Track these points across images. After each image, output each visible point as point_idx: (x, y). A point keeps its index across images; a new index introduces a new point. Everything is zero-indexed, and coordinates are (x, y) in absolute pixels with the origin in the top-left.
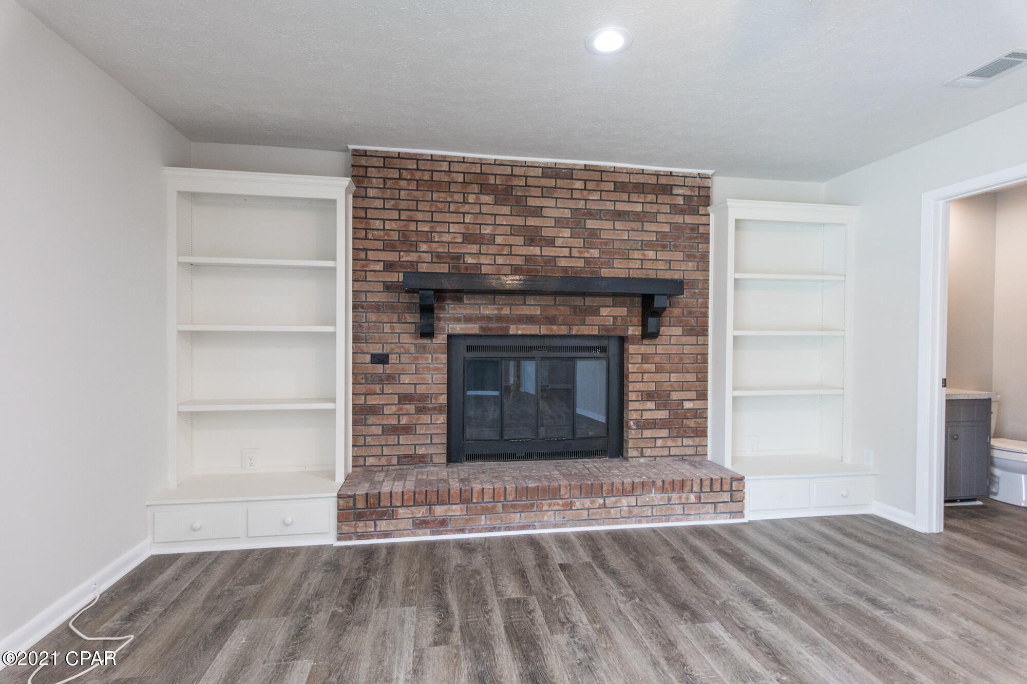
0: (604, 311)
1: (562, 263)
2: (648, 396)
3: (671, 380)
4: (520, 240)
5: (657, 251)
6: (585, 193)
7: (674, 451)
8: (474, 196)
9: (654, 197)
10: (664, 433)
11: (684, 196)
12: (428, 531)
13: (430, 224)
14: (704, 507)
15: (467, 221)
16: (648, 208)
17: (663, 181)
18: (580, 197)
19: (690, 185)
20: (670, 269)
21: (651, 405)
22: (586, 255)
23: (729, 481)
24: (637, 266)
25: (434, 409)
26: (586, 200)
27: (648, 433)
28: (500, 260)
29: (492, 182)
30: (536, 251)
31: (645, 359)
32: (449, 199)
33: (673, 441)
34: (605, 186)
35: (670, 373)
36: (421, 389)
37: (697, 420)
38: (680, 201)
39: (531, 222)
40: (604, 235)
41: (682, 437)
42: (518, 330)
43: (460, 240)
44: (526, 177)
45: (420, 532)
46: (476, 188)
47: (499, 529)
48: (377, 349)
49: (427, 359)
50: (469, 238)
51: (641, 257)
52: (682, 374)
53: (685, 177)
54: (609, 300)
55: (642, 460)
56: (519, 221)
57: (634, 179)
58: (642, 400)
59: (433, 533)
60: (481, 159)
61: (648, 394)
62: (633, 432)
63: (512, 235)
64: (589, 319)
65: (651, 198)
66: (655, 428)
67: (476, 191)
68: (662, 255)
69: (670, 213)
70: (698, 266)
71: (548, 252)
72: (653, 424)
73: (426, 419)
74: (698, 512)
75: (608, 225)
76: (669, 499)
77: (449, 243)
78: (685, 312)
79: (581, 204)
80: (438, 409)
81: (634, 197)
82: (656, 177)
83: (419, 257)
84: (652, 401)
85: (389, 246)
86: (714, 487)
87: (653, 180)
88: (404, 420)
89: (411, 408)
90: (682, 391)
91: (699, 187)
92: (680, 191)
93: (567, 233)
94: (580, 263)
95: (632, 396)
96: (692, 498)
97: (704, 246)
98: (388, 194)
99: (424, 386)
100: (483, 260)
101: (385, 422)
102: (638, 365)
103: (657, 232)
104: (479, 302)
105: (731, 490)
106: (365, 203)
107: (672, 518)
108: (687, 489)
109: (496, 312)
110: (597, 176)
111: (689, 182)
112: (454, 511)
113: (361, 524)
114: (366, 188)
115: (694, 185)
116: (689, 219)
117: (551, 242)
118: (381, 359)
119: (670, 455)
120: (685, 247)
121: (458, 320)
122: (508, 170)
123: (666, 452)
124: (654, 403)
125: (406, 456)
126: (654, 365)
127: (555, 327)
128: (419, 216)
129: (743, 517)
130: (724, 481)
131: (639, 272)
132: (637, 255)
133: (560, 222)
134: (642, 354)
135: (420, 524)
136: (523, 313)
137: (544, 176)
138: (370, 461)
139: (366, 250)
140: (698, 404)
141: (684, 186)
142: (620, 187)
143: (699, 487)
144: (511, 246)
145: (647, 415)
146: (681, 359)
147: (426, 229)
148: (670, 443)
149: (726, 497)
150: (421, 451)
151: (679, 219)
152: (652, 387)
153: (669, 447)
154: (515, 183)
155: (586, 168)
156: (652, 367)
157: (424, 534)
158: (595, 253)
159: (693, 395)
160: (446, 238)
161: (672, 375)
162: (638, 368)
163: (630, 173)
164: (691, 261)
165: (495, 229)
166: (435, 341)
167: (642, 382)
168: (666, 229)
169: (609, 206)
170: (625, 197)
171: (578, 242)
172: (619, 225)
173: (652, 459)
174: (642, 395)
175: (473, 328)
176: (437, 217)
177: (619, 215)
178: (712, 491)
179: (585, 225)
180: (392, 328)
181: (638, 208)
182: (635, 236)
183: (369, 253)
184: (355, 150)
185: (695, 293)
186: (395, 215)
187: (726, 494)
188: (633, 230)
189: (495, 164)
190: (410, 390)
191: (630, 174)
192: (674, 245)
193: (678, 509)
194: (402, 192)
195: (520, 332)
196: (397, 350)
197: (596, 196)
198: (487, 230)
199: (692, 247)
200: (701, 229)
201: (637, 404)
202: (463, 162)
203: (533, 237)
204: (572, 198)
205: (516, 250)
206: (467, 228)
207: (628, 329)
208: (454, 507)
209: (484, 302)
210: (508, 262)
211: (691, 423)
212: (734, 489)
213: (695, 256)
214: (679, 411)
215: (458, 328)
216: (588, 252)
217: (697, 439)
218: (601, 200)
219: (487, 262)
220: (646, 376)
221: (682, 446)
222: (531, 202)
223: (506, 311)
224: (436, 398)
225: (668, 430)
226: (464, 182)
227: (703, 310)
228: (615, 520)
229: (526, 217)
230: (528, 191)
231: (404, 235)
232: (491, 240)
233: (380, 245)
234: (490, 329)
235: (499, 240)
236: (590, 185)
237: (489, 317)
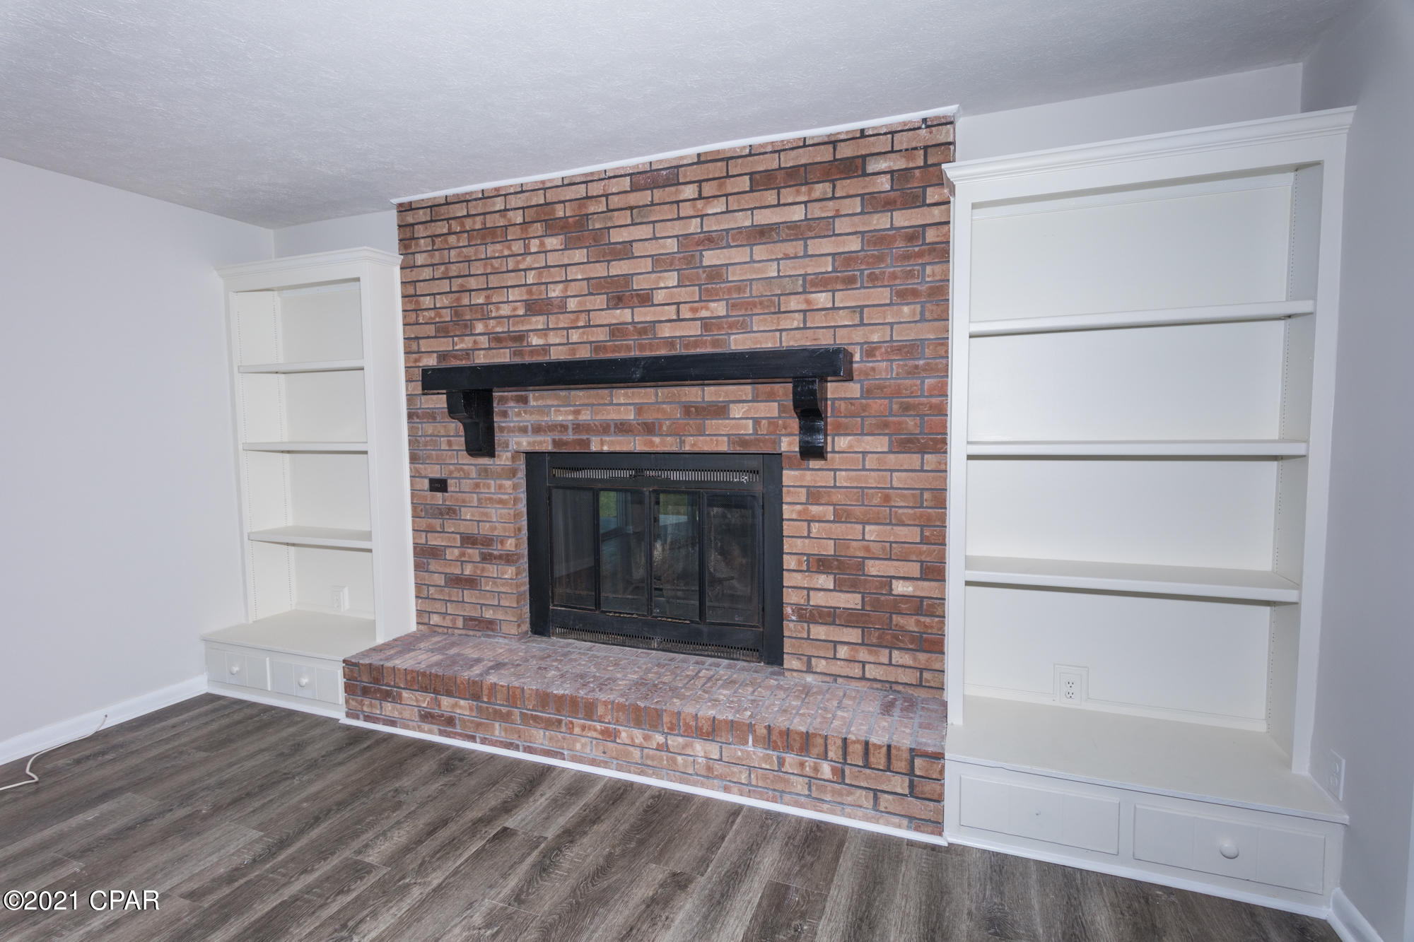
0: (737, 411)
1: (666, 331)
2: (821, 564)
3: (867, 537)
4: (600, 301)
5: (834, 291)
6: (700, 204)
7: (871, 672)
8: (536, 241)
9: (827, 187)
10: (853, 635)
11: (892, 172)
12: (435, 728)
13: (484, 293)
14: (850, 794)
15: (530, 281)
16: (817, 211)
17: (845, 151)
18: (692, 213)
19: (905, 146)
20: (862, 324)
21: (826, 581)
22: (704, 314)
23: (906, 755)
24: (795, 324)
25: (500, 557)
26: (702, 216)
27: (819, 631)
28: (575, 336)
29: (560, 214)
30: (623, 315)
31: (814, 495)
32: (506, 253)
33: (870, 652)
34: (732, 186)
35: (864, 523)
36: (485, 529)
37: (922, 619)
38: (884, 184)
39: (619, 268)
40: (734, 275)
41: (891, 648)
42: (602, 443)
43: (521, 312)
44: (607, 196)
45: (426, 726)
46: (538, 228)
47: (517, 748)
48: (436, 472)
49: (489, 488)
50: (535, 307)
51: (804, 307)
52: (889, 528)
53: (893, 133)
54: (746, 390)
55: (809, 678)
56: (599, 270)
57: (789, 161)
58: (808, 570)
59: (442, 733)
60: (543, 182)
61: (819, 560)
62: (791, 625)
63: (590, 294)
64: (712, 424)
65: (821, 189)
66: (833, 623)
67: (540, 233)
68: (843, 299)
69: (862, 213)
70: (922, 313)
71: (644, 315)
72: (830, 616)
73: (492, 570)
74: (839, 800)
75: (740, 255)
76: (781, 762)
77: (509, 317)
78: (895, 407)
79: (694, 226)
80: (508, 559)
81: (788, 195)
82: (830, 147)
83: (475, 342)
84: (828, 573)
85: (443, 331)
86: (872, 759)
87: (825, 155)
88: (468, 570)
89: (474, 553)
90: (890, 559)
91: (926, 148)
92: (883, 165)
93: (672, 279)
94: (694, 330)
95: (789, 562)
96: (826, 770)
97: (938, 268)
98: (437, 257)
99: (488, 525)
100: (553, 338)
101: (448, 571)
102: (799, 507)
103: (833, 255)
104: (549, 402)
105: (911, 772)
106: (413, 275)
107: (787, 797)
108: (815, 751)
109: (571, 417)
110: (717, 169)
111: (902, 142)
112: (461, 707)
113: (367, 701)
114: (413, 253)
115: (914, 145)
116: (903, 219)
117: (645, 299)
118: (439, 485)
119: (863, 678)
120: (894, 276)
121: (523, 430)
122: (581, 191)
123: (857, 671)
124: (831, 578)
125: (472, 619)
126: (831, 508)
127: (657, 440)
128: (473, 283)
129: (940, 834)
130: (893, 751)
131: (798, 334)
132: (794, 303)
133: (660, 263)
134: (808, 487)
135: (427, 717)
136: (609, 417)
137: (635, 188)
138: (435, 619)
139: (417, 338)
140: (927, 589)
141: (892, 151)
142: (762, 181)
143: (840, 752)
144: (589, 311)
145: (818, 599)
146: (887, 498)
147: (481, 301)
148: (863, 655)
149: (899, 784)
150: (489, 614)
151: (880, 221)
152: (829, 549)
153: (864, 664)
154: (592, 209)
155: (701, 160)
156: (829, 512)
157: (430, 732)
158: (719, 309)
159: (915, 569)
160: (505, 310)
161: (868, 528)
162: (799, 513)
163: (779, 150)
164: (907, 304)
165: (566, 289)
166: (498, 461)
167: (808, 537)
168: (854, 245)
169: (744, 220)
170: (771, 197)
171: (691, 293)
172: (760, 252)
173: (827, 679)
174: (808, 560)
175: (545, 444)
176: (494, 281)
177: (762, 233)
178: (867, 765)
179: (701, 262)
180: (450, 443)
181: (797, 214)
182: (789, 268)
183: (421, 342)
184: (400, 205)
185: (917, 367)
186: (445, 286)
187: (898, 777)
188: (787, 257)
189: (563, 185)
190: (472, 529)
191: (779, 152)
192: (869, 276)
193: (799, 785)
194: (453, 252)
195: (606, 448)
196: (456, 474)
197: (718, 206)
198: (555, 292)
199: (909, 274)
200: (931, 236)
201: (798, 576)
202: (522, 192)
203: (620, 293)
204: (679, 218)
205: (598, 318)
206: (530, 292)
207: (780, 441)
208: (462, 702)
209: (555, 403)
210: (585, 339)
211: (910, 623)
212: (918, 772)
213: (915, 293)
214: (883, 598)
215: (525, 443)
216: (707, 309)
217: (922, 657)
218: (728, 212)
219: (557, 341)
220: (815, 527)
221: (890, 664)
222: (618, 236)
223: (585, 416)
224: (502, 543)
225: (859, 631)
226: (524, 223)
227: (934, 400)
228: (684, 777)
229: (608, 262)
230: (611, 218)
231: (457, 314)
232: (562, 309)
233: (431, 330)
234: (566, 443)
235: (572, 304)
236: (708, 189)
237: (562, 426)
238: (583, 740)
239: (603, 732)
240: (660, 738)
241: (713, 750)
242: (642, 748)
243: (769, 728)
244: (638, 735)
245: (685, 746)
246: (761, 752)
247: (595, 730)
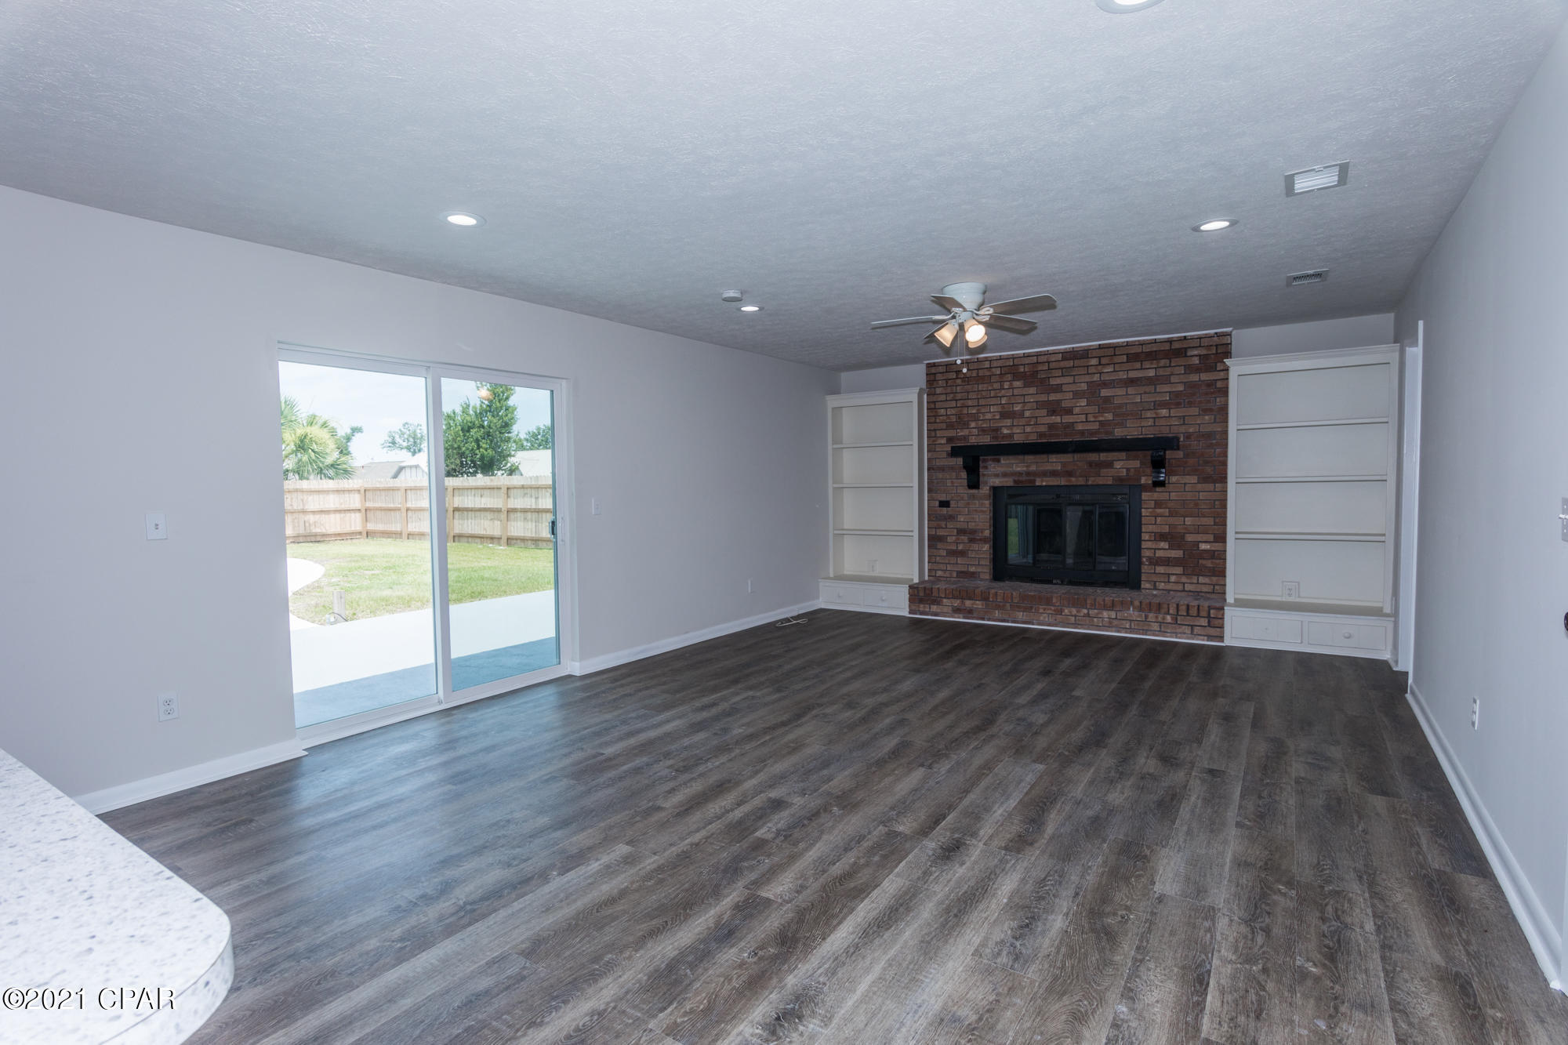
0: (1118, 465)
1: (1080, 427)
2: (1162, 537)
3: (1186, 523)
4: (1044, 412)
5: (1170, 409)
6: (1100, 367)
7: (1188, 587)
8: (1008, 383)
9: (1168, 361)
10: (1179, 570)
11: (1200, 356)
12: (961, 616)
13: (977, 408)
14: (1180, 628)
15: (1003, 402)
16: (1161, 372)
17: (1176, 346)
18: (1095, 371)
19: (1206, 344)
20: (1184, 424)
21: (1164, 545)
22: (1101, 419)
23: (1207, 609)
24: (1150, 424)
25: (981, 540)
26: (1100, 373)
27: (1160, 569)
28: (1028, 429)
29: (1022, 370)
30: (1058, 419)
31: (1158, 504)
32: (990, 388)
33: (1188, 578)
34: (1117, 359)
35: (1185, 517)
36: (972, 526)
37: (1214, 561)
38: (1196, 361)
39: (1053, 397)
40: (1117, 401)
41: (1198, 575)
42: (1042, 481)
43: (998, 417)
44: (1049, 362)
45: (956, 615)
46: (1009, 377)
47: (1008, 622)
48: (943, 498)
49: (975, 504)
50: (1004, 415)
51: (1154, 416)
52: (1197, 518)
53: (1200, 338)
54: (1123, 455)
55: (1155, 592)
56: (1043, 398)
57: (1146, 349)
58: (1155, 540)
59: (964, 618)
60: (1013, 355)
61: (1161, 535)
62: (1146, 567)
63: (1037, 409)
64: (1104, 471)
65: (1163, 362)
66: (1168, 565)
67: (1010, 379)
68: (1173, 412)
69: (1185, 373)
70: (1215, 419)
71: (1067, 419)
72: (1167, 562)
73: (975, 546)
74: (1174, 631)
75: (1121, 392)
76: (1146, 617)
77: (990, 420)
78: (1201, 462)
79: (1096, 378)
80: (984, 540)
81: (1147, 365)
82: (1169, 344)
83: (970, 432)
84: (1165, 541)
85: (950, 426)
86: (1190, 612)
87: (1167, 347)
88: (960, 547)
89: (965, 538)
90: (1198, 533)
91: (1217, 346)
92: (1196, 352)
93: (1083, 402)
94: (1096, 426)
95: (1145, 536)
96: (1169, 618)
97: (1223, 399)
98: (949, 390)
99: (973, 524)
100: (1016, 430)
101: (949, 548)
102: (1150, 510)
103: (1170, 392)
104: (1013, 462)
105: (1209, 616)
106: (934, 399)
107: (1149, 632)
108: (1163, 611)
109: (1025, 469)
110: (1110, 352)
111: (1205, 342)
112: (977, 605)
113: (922, 606)
114: (935, 388)
115: (1211, 344)
116: (1205, 377)
117: (1069, 411)
118: (945, 504)
119: (1184, 591)
120: (1200, 402)
121: (997, 476)
122: (1034, 359)
123: (1180, 587)
124: (1167, 543)
125: (962, 572)
126: (1168, 510)
127: (1073, 479)
128: (970, 403)
129: (1223, 641)
130: (1201, 608)
131: (1151, 428)
132: (1149, 414)
133: (1077, 395)
134: (1155, 500)
135: (957, 611)
136: (1047, 469)
137: (1064, 359)
138: (939, 573)
139: (935, 430)
140: (1217, 546)
141: (1200, 346)
142: (1133, 358)
143: (1176, 611)
144: (1037, 417)
145: (1159, 554)
146: (1196, 505)
147: (974, 411)
148: (1184, 579)
149: (1204, 622)
150: (972, 569)
151: (1194, 378)
152: (1166, 529)
153: (1184, 584)
154: (1040, 368)
155: (1100, 347)
156: (1166, 512)
157: (959, 618)
158: (1109, 416)
159: (1211, 538)
160: (989, 416)
161: (1186, 519)
162: (1151, 512)
163: (1142, 344)
164: (1208, 415)
165: (1024, 407)
166: (981, 491)
167: (1155, 524)
168: (1181, 388)
169: (1123, 376)
170: (1138, 365)
171: (1094, 409)
172: (1131, 390)
173: (1165, 592)
174: (1155, 536)
175: (1009, 482)
176: (982, 402)
177: (1132, 382)
178: (1188, 615)
179: (1099, 394)
180: (952, 482)
181: (1151, 373)
182: (1146, 398)
183: (938, 432)
184: (928, 364)
185: (1212, 444)
186: (953, 404)
187: (1202, 619)
188: (1145, 393)
189: (1024, 357)
190: (964, 526)
191: (1142, 345)
192: (1188, 402)
193: (1156, 627)
194: (958, 388)
195: (1044, 484)
196: (955, 498)
197: (1110, 369)
198: (1018, 408)
199: (1209, 402)
200: (1219, 384)
201: (1150, 543)
202: (1000, 359)
203: (1054, 409)
204: (1088, 374)
205: (1040, 421)
206: (1003, 408)
207: (1140, 479)
208: (978, 602)
209: (1017, 461)
210: (1034, 430)
211: (1209, 563)
212: (1212, 616)
213: (1211, 410)
214: (1194, 552)
215: (997, 482)
216: (1102, 416)
217: (1214, 579)
218: (1114, 371)
219: (1018, 431)
220: (1159, 519)
221: (1198, 583)
222: (1053, 382)
223: (1033, 468)
224: (982, 532)
225: (1182, 568)
226: (1001, 374)
227: (1221, 459)
228: (1098, 627)
229: (1048, 393)
230: (1050, 373)
231: (959, 418)
232: (1021, 414)
233: (944, 426)
234: (1022, 482)
235: (1027, 414)
236: (1104, 361)
237: (1020, 473)
238: (1045, 615)
239: (1054, 611)
240: (1085, 611)
241: (1113, 614)
242: (1075, 616)
243: (1141, 602)
244: (1074, 611)
245: (1098, 614)
246: (1136, 613)
247: (1051, 609)
